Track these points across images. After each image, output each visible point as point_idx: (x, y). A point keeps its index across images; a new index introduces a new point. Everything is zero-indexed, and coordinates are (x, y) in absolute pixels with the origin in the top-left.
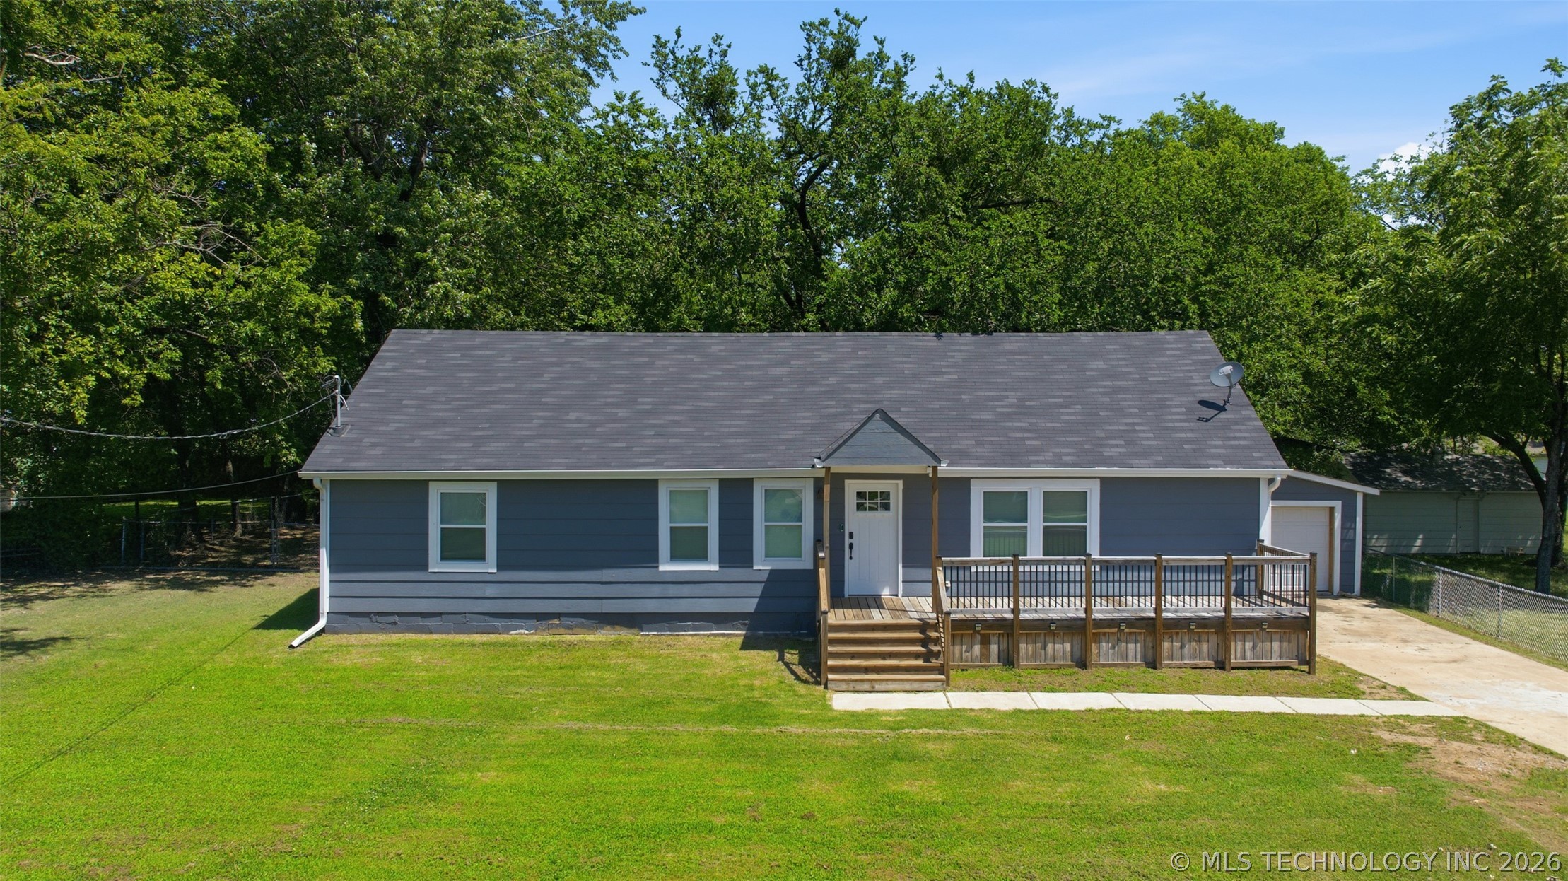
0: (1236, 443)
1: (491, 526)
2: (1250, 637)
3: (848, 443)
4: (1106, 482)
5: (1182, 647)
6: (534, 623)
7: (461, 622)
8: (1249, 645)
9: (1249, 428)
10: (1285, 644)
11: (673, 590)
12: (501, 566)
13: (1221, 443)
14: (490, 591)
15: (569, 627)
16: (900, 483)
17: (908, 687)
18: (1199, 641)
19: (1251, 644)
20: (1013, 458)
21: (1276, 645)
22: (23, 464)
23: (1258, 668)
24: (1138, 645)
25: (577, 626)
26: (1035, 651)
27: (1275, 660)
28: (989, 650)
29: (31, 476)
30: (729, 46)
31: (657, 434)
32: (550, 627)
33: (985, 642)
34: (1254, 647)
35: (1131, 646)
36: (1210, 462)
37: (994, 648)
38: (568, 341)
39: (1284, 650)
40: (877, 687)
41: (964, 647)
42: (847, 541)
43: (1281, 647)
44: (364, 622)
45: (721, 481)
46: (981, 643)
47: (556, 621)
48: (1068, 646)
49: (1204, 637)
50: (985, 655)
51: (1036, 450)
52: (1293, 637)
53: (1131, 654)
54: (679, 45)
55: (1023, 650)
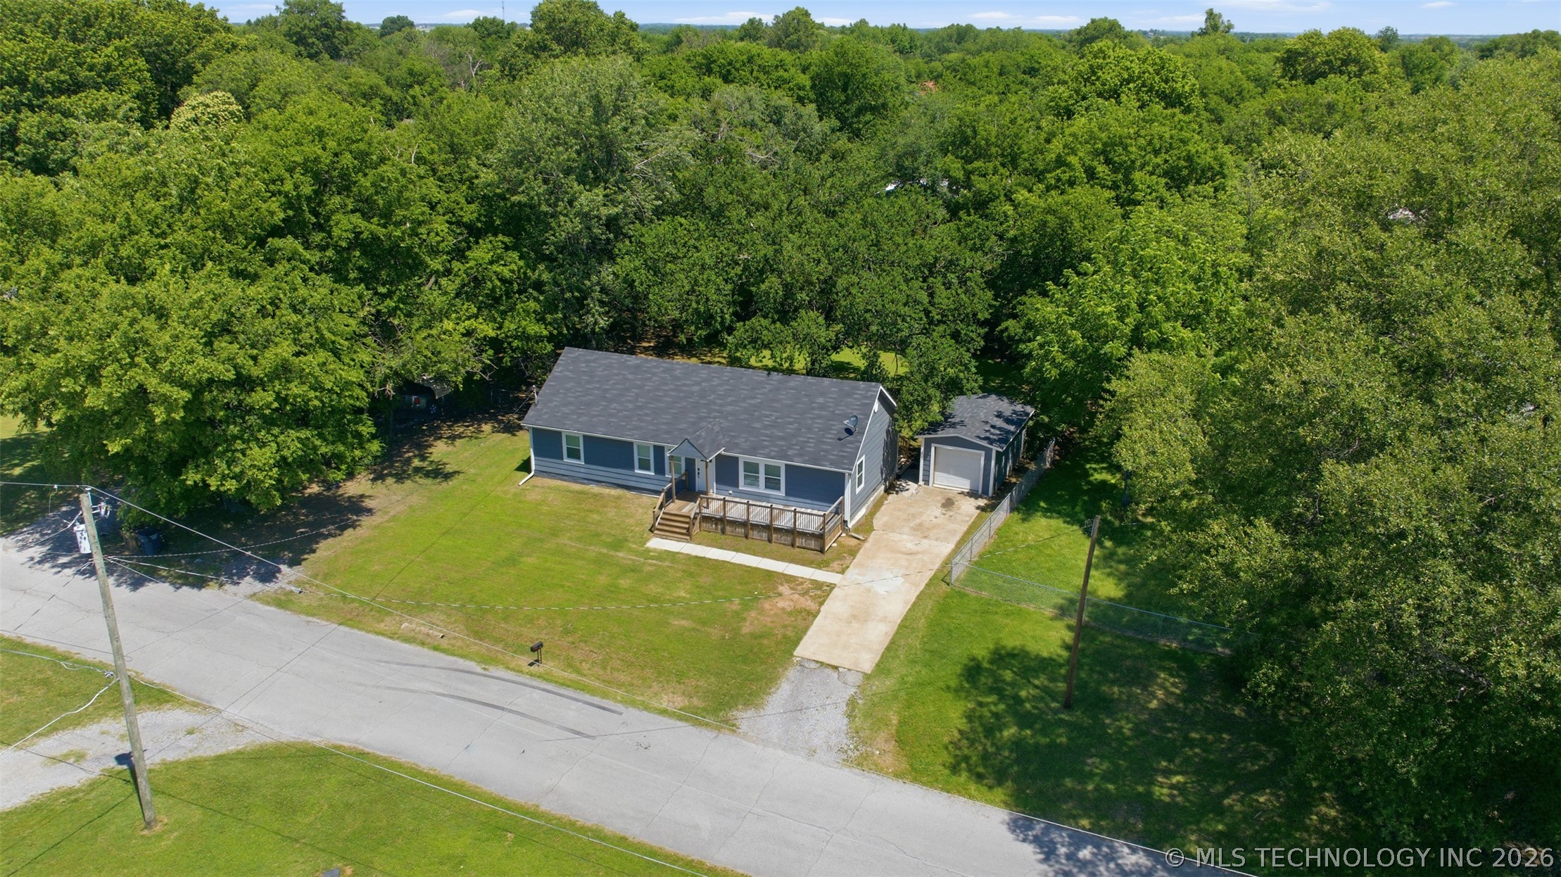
0: (843, 454)
1: (581, 447)
5: (781, 537)
6: (596, 483)
7: (574, 479)
8: (804, 540)
10: (816, 542)
11: (640, 479)
12: (586, 463)
13: (837, 453)
14: (583, 470)
17: (677, 539)
18: (786, 538)
20: (754, 450)
21: (813, 542)
23: (806, 549)
24: (765, 537)
25: (610, 486)
26: (732, 533)
27: (813, 547)
32: (602, 486)
33: (715, 526)
35: (764, 534)
37: (718, 530)
40: (668, 538)
41: (710, 529)
42: (697, 471)
44: (545, 475)
45: (654, 446)
47: (604, 484)
48: (742, 532)
49: (789, 535)
51: (764, 447)
52: (819, 540)
53: (763, 541)
55: (728, 528)
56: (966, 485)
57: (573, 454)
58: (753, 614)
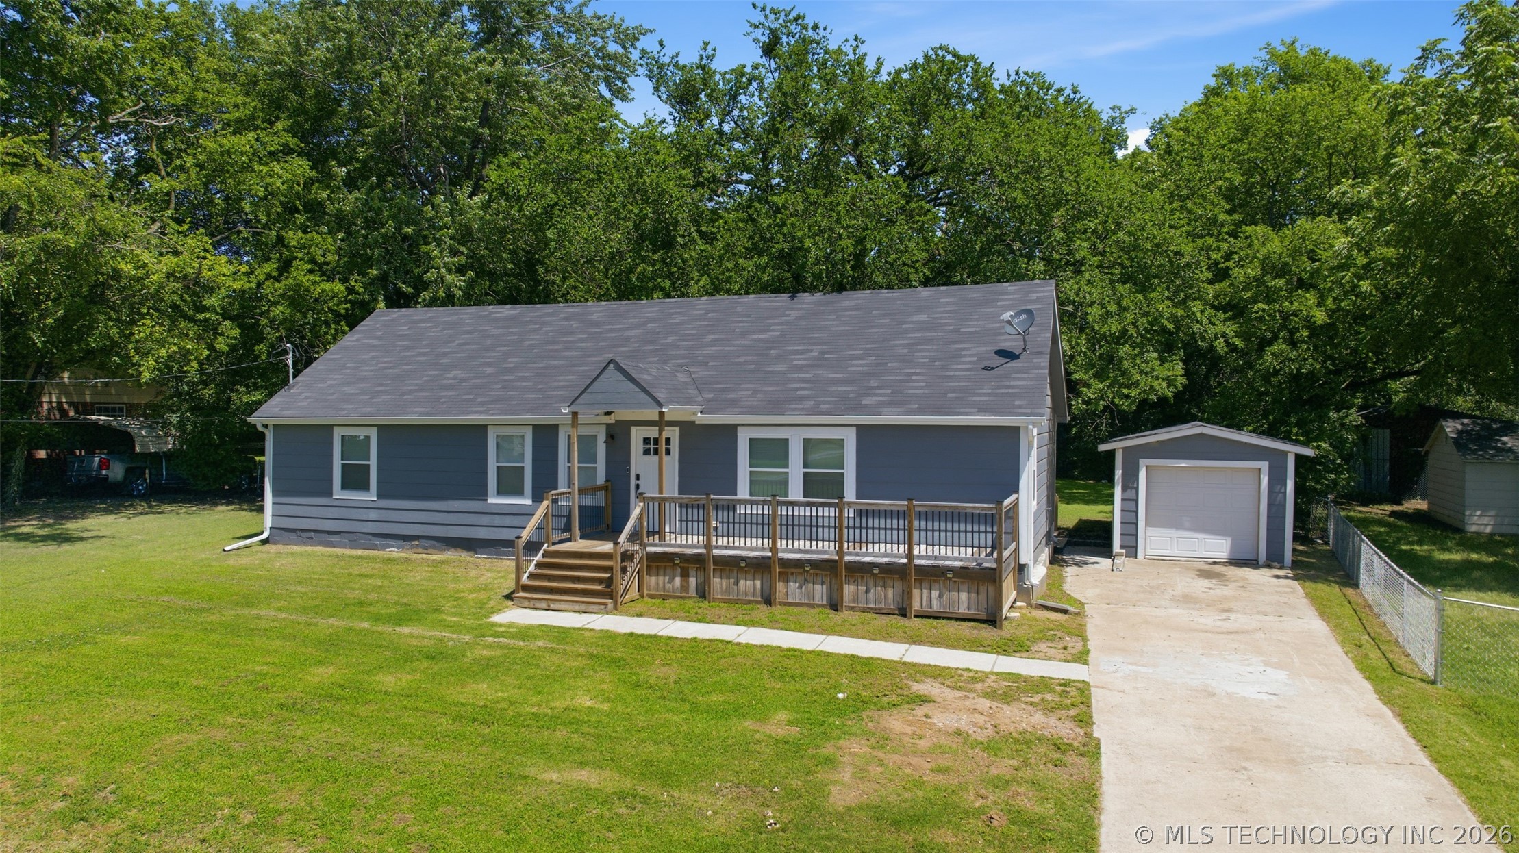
0: (1006, 391)
1: (373, 463)
2: (936, 585)
3: (588, 391)
4: (862, 430)
5: (867, 591)
6: (401, 542)
7: (353, 539)
8: (935, 594)
9: (1031, 376)
10: (973, 595)
11: (498, 520)
12: (379, 496)
13: (990, 391)
14: (373, 515)
15: (425, 548)
16: (677, 429)
17: (577, 607)
18: (884, 586)
19: (938, 593)
20: (776, 406)
21: (964, 596)
22: (174, 418)
23: (944, 618)
24: (824, 587)
25: (431, 547)
26: (728, 586)
27: (963, 610)
28: (688, 582)
29: (181, 426)
30: (714, 50)
31: (504, 388)
32: (413, 547)
33: (685, 575)
34: (940, 596)
35: (818, 587)
36: (962, 410)
37: (692, 581)
38: (491, 313)
39: (972, 602)
40: (552, 606)
41: (667, 578)
42: (633, 482)
43: (969, 598)
44: (293, 536)
45: (535, 426)
46: (682, 576)
47: (417, 543)
48: (758, 583)
49: (890, 582)
50: (685, 587)
51: (802, 399)
52: (983, 589)
53: (817, 595)
54: (662, 54)
55: (718, 584)
56: (1221, 548)
57: (355, 479)
58: (856, 747)
